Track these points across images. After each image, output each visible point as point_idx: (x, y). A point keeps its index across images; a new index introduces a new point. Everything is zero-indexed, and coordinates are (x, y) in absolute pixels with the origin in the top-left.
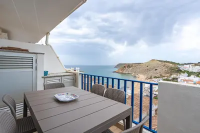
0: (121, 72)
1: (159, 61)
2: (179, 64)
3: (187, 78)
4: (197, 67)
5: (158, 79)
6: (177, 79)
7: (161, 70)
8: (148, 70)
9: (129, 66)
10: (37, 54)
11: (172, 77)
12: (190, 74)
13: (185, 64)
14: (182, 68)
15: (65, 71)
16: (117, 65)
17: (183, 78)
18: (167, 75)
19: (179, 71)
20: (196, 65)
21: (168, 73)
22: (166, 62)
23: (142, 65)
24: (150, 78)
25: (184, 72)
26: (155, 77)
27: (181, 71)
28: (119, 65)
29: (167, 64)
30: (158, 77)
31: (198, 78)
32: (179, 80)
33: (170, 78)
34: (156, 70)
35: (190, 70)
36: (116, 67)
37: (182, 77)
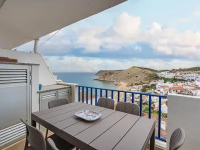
0: (102, 79)
1: (140, 68)
2: (156, 71)
3: (164, 84)
4: (171, 74)
5: (138, 86)
6: (155, 85)
7: (142, 77)
8: (130, 77)
9: (111, 73)
10: (31, 65)
11: (151, 83)
12: (166, 80)
13: (162, 71)
14: (159, 75)
15: (56, 83)
16: (98, 72)
17: (160, 85)
18: (147, 82)
19: (157, 78)
20: (171, 72)
21: (147, 80)
22: (146, 69)
23: (123, 72)
24: (131, 85)
25: (161, 78)
26: (136, 84)
27: (158, 77)
28: (101, 72)
29: (147, 71)
30: (139, 84)
31: (173, 84)
32: (157, 86)
33: (149, 85)
34: (137, 77)
35: (166, 77)
36: (97, 74)
37: (160, 83)
